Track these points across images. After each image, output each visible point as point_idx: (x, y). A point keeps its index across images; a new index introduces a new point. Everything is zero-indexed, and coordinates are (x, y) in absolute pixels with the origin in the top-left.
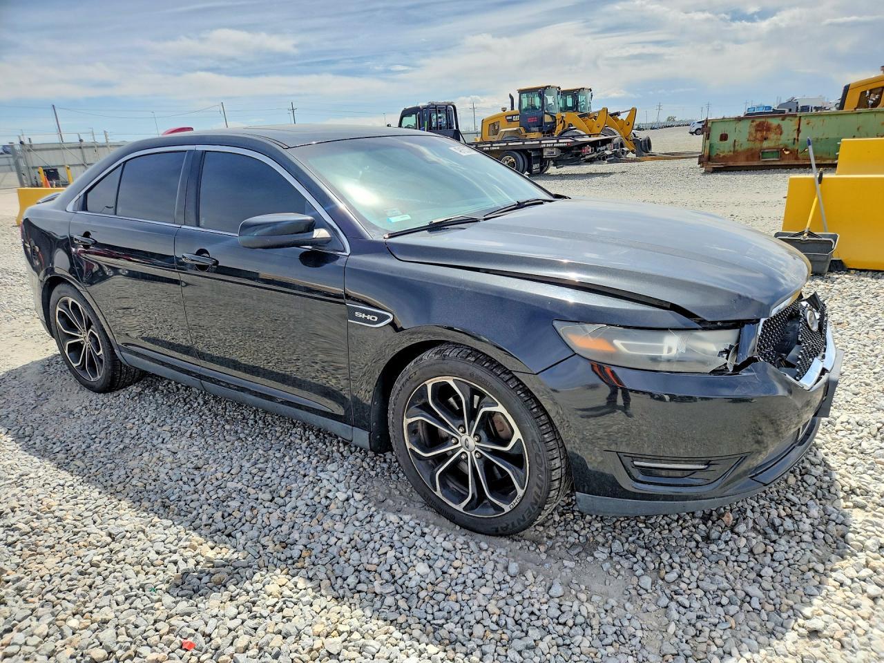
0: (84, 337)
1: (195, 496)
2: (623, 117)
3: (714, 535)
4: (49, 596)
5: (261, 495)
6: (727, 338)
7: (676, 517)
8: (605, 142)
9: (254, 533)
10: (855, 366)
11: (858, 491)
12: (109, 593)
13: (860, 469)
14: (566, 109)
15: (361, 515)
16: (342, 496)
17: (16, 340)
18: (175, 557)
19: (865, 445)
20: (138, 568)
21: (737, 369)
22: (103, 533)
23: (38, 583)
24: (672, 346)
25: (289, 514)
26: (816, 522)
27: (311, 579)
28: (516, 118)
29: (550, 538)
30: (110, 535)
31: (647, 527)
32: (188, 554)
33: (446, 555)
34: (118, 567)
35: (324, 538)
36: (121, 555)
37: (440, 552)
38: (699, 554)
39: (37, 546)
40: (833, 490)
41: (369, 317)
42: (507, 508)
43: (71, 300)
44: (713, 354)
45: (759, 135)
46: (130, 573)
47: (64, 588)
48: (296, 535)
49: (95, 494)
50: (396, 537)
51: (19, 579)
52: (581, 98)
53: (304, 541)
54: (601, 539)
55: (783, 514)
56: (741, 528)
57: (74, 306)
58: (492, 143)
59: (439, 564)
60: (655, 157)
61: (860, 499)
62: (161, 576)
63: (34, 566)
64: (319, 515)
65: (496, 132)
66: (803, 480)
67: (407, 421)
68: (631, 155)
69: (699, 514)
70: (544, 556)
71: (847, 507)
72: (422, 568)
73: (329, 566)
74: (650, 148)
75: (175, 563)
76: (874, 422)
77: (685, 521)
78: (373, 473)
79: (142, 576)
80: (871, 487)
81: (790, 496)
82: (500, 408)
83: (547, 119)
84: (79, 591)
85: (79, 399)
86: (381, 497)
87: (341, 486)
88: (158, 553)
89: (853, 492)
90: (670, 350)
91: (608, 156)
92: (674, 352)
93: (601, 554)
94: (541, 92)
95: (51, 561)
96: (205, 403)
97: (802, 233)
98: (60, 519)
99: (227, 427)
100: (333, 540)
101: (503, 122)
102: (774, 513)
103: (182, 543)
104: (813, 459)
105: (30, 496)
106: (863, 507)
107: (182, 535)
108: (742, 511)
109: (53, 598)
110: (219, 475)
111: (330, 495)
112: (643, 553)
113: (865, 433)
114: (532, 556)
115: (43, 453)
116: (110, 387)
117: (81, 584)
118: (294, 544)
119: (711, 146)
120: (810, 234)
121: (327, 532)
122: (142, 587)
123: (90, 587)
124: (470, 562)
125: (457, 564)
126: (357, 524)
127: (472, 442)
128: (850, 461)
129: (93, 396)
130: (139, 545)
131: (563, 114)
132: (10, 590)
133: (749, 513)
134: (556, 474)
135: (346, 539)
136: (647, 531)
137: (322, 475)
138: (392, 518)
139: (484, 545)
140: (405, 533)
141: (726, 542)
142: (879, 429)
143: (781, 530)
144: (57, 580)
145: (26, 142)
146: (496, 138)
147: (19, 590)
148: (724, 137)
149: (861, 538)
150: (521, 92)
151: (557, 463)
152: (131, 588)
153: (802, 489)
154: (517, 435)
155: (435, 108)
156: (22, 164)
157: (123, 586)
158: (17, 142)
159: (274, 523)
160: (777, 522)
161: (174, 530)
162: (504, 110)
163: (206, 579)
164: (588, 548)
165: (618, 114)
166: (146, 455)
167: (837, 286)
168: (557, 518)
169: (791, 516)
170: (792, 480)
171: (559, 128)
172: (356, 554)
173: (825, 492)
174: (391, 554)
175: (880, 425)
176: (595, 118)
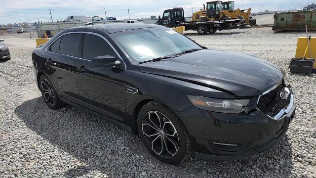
0: (49, 92)
1: (77, 146)
2: (246, 11)
3: (244, 168)
4: (30, 175)
5: (98, 146)
6: (246, 102)
7: (232, 162)
8: (237, 21)
9: (94, 159)
10: (312, 110)
11: (300, 156)
12: (48, 175)
13: (303, 148)
14: (224, 9)
15: (127, 155)
16: (122, 148)
17: (30, 91)
18: (68, 165)
19: (307, 139)
20: (57, 168)
21: (249, 113)
22: (48, 156)
23: (28, 170)
24: (226, 104)
25: (105, 153)
26: (282, 166)
27: (109, 175)
28: (206, 13)
29: (188, 166)
30: (50, 157)
31: (222, 164)
32: (73, 164)
33: (153, 169)
34: (51, 167)
35: (115, 161)
36: (53, 163)
37: (151, 168)
38: (237, 175)
39: (28, 159)
40: (291, 155)
41: (131, 90)
42: (173, 155)
43: (46, 80)
44: (240, 107)
45: (296, 19)
46: (55, 169)
47: (34, 172)
48: (106, 160)
49: (48, 143)
50: (137, 163)
51: (22, 169)
52: (230, 5)
53: (108, 162)
54: (205, 167)
55: (270, 162)
56: (255, 167)
57: (47, 82)
58: (196, 22)
59: (150, 172)
60: (258, 26)
61: (300, 159)
62: (64, 171)
63: (27, 165)
64: (115, 154)
65: (198, 18)
66: (281, 151)
67: (143, 125)
68: (248, 26)
69: (241, 161)
70: (185, 172)
71: (295, 161)
72: (144, 173)
73: (115, 171)
74: (256, 23)
75: (68, 167)
76: (312, 131)
77: (235, 163)
78: (134, 141)
79: (58, 170)
80: (305, 155)
81: (275, 157)
82: (170, 122)
83: (217, 13)
84: (39, 174)
85: (47, 111)
86: (135, 149)
87: (123, 145)
88: (64, 163)
89: (298, 156)
90: (225, 106)
91: (238, 26)
92: (226, 106)
93: (204, 173)
94: (215, 3)
95: (32, 164)
96: (86, 114)
97: (302, 59)
98: (36, 151)
99: (91, 123)
100: (118, 162)
101: (201, 14)
102: (267, 162)
103: (71, 161)
104: (286, 144)
105: (28, 143)
106: (301, 162)
107: (72, 158)
108: (256, 161)
109: (31, 176)
110: (86, 139)
111: (119, 147)
112: (218, 173)
113: (309, 135)
114: (181, 171)
115: (34, 129)
116: (56, 108)
117: (40, 171)
118: (106, 162)
119: (277, 23)
120: (305, 59)
121: (116, 159)
122: (57, 174)
123: (42, 173)
124: (160, 172)
125: (155, 173)
126: (126, 157)
127: (163, 133)
128: (300, 145)
129: (52, 110)
130: (58, 160)
131: (223, 11)
132: (19, 172)
133: (258, 162)
134: (188, 145)
135: (121, 162)
136: (222, 166)
137: (117, 141)
138: (137, 156)
139: (166, 167)
140: (140, 162)
141: (248, 171)
142: (314, 134)
143: (268, 168)
144: (33, 170)
145: (40, 22)
146: (198, 20)
147: (22, 172)
148: (282, 20)
149: (296, 173)
150: (207, 3)
151: (188, 141)
152: (54, 174)
153: (280, 154)
154: (176, 132)
155: (176, 10)
156: (39, 30)
157: (52, 173)
158: (37, 22)
159: (100, 156)
160: (268, 165)
161: (70, 156)
162: (201, 10)
163: (77, 172)
164: (200, 170)
165: (244, 10)
166: (65, 131)
167: (313, 79)
168: (192, 159)
169: (273, 163)
170: (277, 151)
171: (221, 16)
172: (124, 167)
173: (288, 156)
174: (135, 168)
175: (314, 132)
176: (235, 12)
